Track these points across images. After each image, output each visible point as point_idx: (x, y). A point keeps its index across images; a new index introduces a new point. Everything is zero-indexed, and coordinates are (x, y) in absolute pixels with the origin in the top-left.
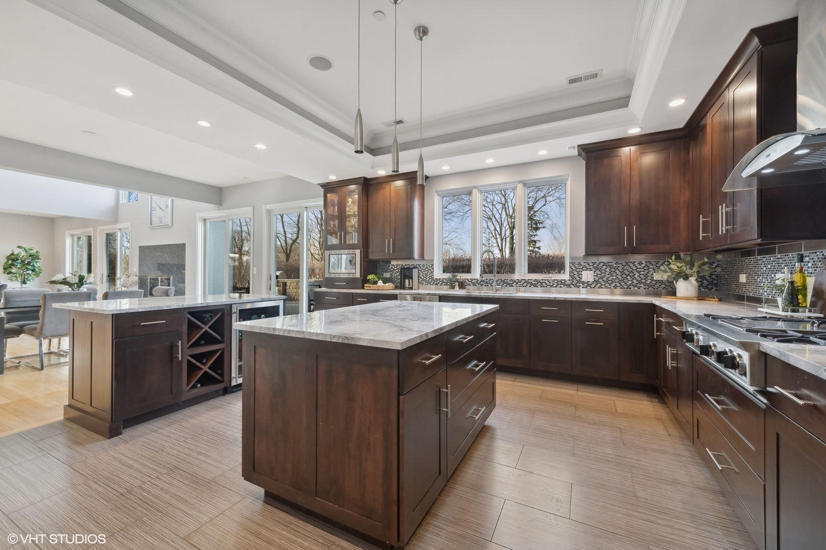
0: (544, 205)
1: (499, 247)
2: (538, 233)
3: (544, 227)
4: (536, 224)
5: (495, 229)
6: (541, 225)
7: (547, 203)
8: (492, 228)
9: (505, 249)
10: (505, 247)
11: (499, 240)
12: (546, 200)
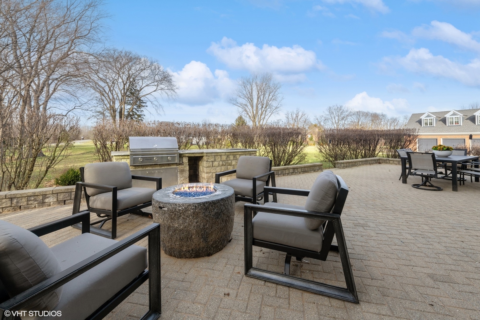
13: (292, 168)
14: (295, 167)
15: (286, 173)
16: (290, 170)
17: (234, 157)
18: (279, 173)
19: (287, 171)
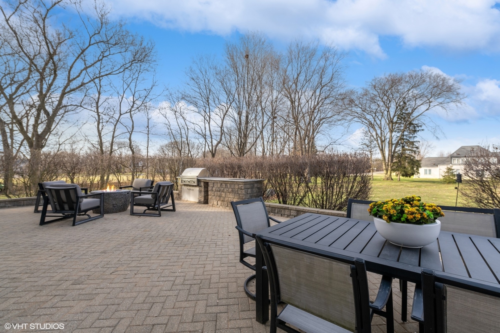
0: (427, 110)
1: (379, 146)
2: (415, 135)
3: (423, 130)
4: (415, 127)
5: (377, 134)
6: (420, 128)
7: (430, 107)
8: (374, 134)
9: (385, 149)
10: (385, 146)
11: (379, 141)
12: (429, 105)
13: (295, 209)
14: (299, 210)
15: (286, 213)
16: (292, 211)
17: (226, 185)
18: (275, 210)
19: (287, 212)
